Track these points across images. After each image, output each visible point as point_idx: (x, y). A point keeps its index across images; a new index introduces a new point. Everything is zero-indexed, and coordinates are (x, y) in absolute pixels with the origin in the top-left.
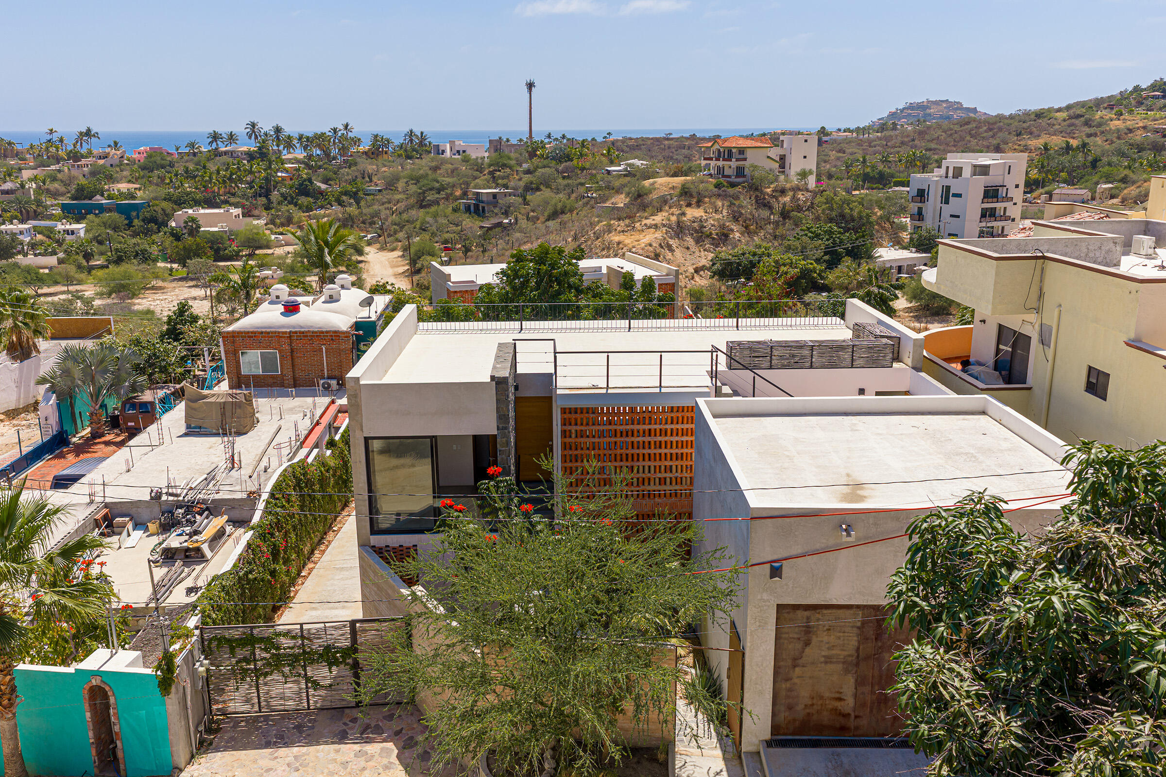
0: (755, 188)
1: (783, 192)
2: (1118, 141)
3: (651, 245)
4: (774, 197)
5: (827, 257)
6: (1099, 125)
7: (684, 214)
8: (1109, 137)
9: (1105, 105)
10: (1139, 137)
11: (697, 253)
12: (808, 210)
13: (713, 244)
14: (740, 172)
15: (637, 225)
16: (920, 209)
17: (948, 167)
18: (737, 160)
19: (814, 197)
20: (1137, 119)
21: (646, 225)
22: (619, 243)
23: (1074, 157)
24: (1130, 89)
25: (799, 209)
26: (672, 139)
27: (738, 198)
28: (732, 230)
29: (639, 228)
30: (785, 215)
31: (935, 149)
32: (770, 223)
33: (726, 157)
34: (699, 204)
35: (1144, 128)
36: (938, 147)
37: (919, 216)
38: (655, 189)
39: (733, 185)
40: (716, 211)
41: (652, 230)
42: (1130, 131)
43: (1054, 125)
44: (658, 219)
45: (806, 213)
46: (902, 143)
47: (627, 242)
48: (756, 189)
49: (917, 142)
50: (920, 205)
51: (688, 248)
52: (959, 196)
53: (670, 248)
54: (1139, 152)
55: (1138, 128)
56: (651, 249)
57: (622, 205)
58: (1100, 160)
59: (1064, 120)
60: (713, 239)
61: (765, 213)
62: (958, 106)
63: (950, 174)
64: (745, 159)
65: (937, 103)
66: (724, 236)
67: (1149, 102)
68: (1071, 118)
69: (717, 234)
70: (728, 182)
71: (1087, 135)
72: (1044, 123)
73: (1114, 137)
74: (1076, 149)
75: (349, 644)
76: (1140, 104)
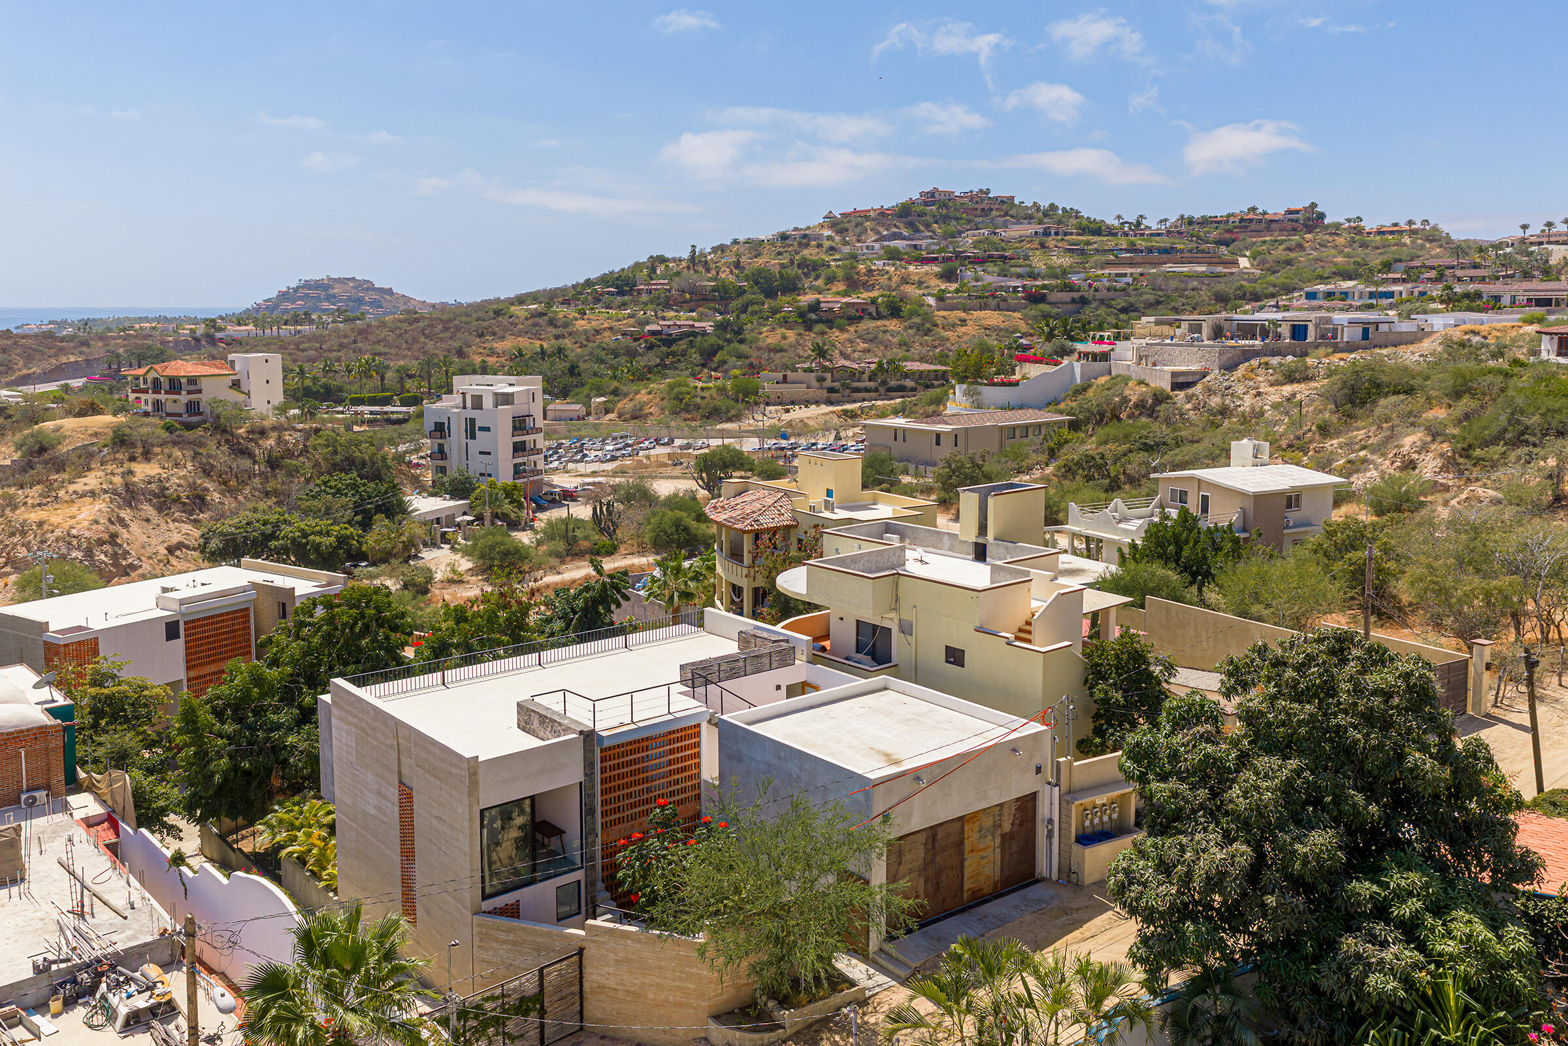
0: (221, 429)
1: (263, 433)
2: (589, 345)
3: (97, 522)
4: (251, 440)
5: (359, 518)
6: (565, 325)
7: (131, 472)
8: (578, 339)
10: (608, 339)
11: (164, 526)
12: (301, 454)
13: (184, 511)
14: (193, 408)
15: (62, 493)
16: (441, 446)
18: (189, 393)
19: (307, 439)
20: (598, 318)
21: (75, 492)
22: (40, 524)
23: (552, 364)
25: (289, 454)
27: (202, 445)
28: (207, 490)
29: (67, 498)
30: (273, 463)
31: (385, 354)
32: (255, 475)
33: (168, 388)
34: (147, 456)
35: (611, 329)
36: (386, 350)
37: (441, 454)
38: (65, 437)
39: (189, 427)
40: (177, 465)
41: (88, 500)
42: (598, 332)
44: (92, 480)
45: (301, 459)
46: (342, 345)
47: (54, 519)
48: (224, 431)
49: (359, 345)
50: (441, 441)
51: (148, 520)
52: (488, 429)
53: (122, 522)
54: (615, 358)
55: (605, 329)
56: (101, 528)
58: (578, 367)
60: (184, 504)
61: (246, 463)
63: (469, 404)
64: (200, 391)
65: (341, 281)
66: (199, 501)
67: (606, 298)
69: (188, 497)
70: (182, 423)
71: (557, 337)
72: (505, 323)
73: (582, 339)
74: (552, 355)
75: (537, 990)
76: (597, 300)
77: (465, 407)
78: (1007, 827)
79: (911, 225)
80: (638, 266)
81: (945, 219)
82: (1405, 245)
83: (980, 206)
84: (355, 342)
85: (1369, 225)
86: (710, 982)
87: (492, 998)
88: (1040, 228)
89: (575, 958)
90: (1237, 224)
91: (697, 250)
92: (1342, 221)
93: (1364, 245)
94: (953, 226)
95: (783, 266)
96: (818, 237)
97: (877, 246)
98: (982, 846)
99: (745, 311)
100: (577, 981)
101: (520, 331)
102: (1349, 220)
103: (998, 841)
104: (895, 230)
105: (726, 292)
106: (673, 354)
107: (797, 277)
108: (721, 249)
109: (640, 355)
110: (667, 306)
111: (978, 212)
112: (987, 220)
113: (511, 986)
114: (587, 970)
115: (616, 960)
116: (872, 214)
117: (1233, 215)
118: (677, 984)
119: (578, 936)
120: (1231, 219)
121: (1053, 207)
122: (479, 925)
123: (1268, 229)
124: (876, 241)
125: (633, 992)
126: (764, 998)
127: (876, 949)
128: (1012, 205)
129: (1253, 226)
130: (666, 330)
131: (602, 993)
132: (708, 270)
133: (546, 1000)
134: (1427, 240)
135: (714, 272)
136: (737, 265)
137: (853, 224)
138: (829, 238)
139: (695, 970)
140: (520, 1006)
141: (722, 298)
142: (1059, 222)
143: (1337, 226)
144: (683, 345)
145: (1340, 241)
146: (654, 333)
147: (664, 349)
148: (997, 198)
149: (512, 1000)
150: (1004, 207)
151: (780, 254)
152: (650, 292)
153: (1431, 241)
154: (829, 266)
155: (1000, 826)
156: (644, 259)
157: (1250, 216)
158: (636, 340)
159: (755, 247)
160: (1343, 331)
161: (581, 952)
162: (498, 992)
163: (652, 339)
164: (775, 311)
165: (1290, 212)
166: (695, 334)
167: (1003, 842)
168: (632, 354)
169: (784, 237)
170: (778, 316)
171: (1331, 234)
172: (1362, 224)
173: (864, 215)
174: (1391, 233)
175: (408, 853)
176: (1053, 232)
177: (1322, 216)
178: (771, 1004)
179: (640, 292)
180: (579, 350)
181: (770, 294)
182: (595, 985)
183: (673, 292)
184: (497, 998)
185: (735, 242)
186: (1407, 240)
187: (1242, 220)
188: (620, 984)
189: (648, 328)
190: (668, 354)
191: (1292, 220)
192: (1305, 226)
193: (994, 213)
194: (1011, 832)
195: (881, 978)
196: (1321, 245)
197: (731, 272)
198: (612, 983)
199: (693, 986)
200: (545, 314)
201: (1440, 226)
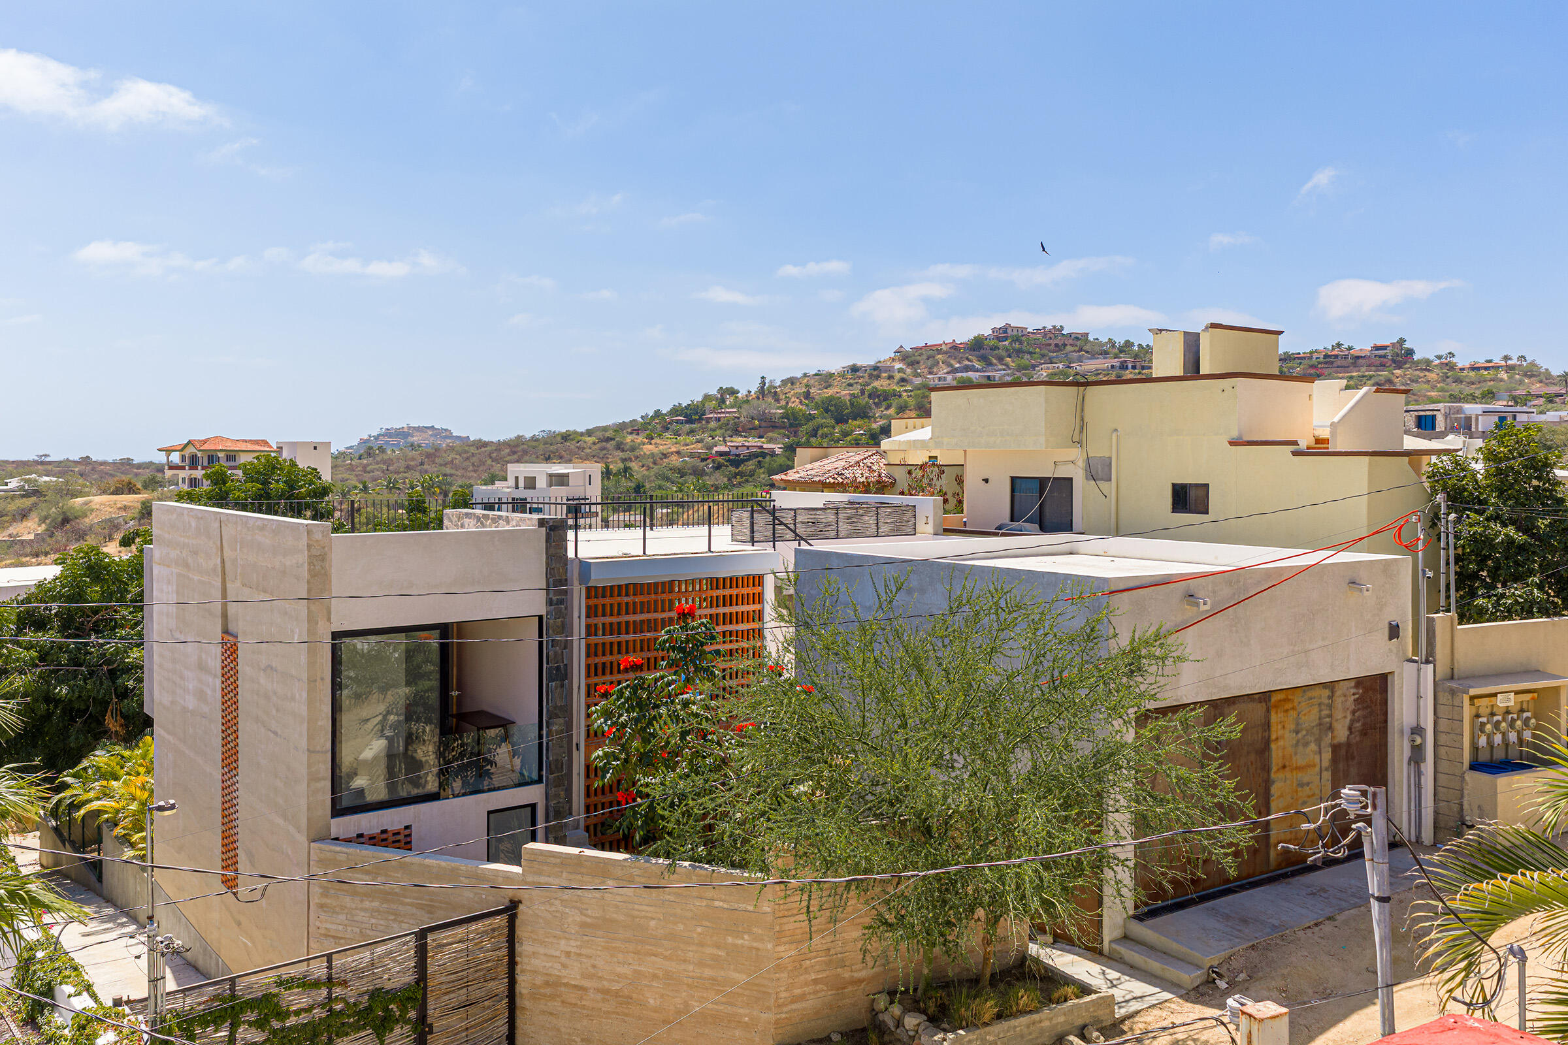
2: (656, 467)
6: (633, 449)
8: (645, 462)
9: (629, 430)
10: (675, 461)
17: (517, 478)
20: (666, 444)
23: (618, 481)
24: (651, 413)
26: (50, 463)
33: (205, 464)
35: (678, 453)
36: (453, 472)
38: (92, 512)
42: (665, 456)
43: (584, 448)
46: (408, 468)
49: (426, 467)
54: (681, 477)
55: (673, 453)
57: (32, 537)
58: (643, 486)
59: (594, 443)
62: (445, 434)
63: (521, 484)
65: (421, 429)
67: (675, 426)
68: (600, 441)
71: (624, 460)
72: (572, 447)
73: (649, 462)
74: (618, 473)
75: (409, 978)
76: (666, 429)
77: (517, 487)
78: (1341, 734)
79: (983, 358)
80: (707, 397)
81: (1019, 352)
82: (1502, 380)
83: (1053, 342)
84: (422, 464)
85: (1462, 361)
86: (779, 968)
87: (306, 984)
88: (1116, 362)
89: (500, 921)
90: (1321, 360)
91: (767, 381)
92: (1432, 358)
93: (1458, 380)
94: (1026, 360)
95: (854, 396)
96: (889, 369)
97: (949, 377)
98: (1299, 761)
99: (815, 435)
100: (503, 969)
101: (587, 455)
102: (1439, 357)
103: (1327, 756)
104: (967, 363)
105: (796, 419)
106: (741, 474)
107: (867, 406)
108: (792, 381)
109: (707, 474)
110: (736, 432)
111: (1052, 347)
112: (1061, 354)
113: (349, 960)
114: (524, 948)
115: (583, 925)
116: (943, 347)
117: (1316, 351)
118: (708, 972)
119: (508, 877)
120: (1315, 356)
121: (1128, 344)
122: (322, 862)
123: (1355, 365)
124: (948, 373)
125: (617, 994)
126: (896, 1010)
127: (1118, 933)
128: (1087, 341)
129: (1339, 362)
130: (734, 451)
131: (552, 997)
132: (778, 400)
133: (431, 1004)
134: (1526, 375)
135: (783, 403)
136: (807, 395)
137: (925, 357)
138: (900, 371)
139: (745, 941)
140: (369, 1009)
141: (791, 425)
142: (1136, 356)
143: (1428, 362)
144: (751, 465)
145: (1432, 376)
146: (721, 454)
147: (733, 469)
148: (1070, 335)
149: (355, 992)
150: (1078, 343)
151: (850, 385)
152: (719, 419)
153: (1530, 377)
154: (900, 396)
155: (1330, 728)
156: (713, 391)
157: (1335, 353)
158: (703, 460)
159: (826, 379)
160: (1477, 419)
161: (512, 909)
162: (319, 970)
163: (720, 459)
164: (845, 434)
165: (1377, 348)
166: (763, 455)
167: (1335, 760)
168: (698, 473)
169: (854, 369)
170: (849, 438)
171: (1421, 370)
172: (1454, 360)
173: (937, 349)
174: (1486, 368)
175: (230, 759)
176: (1130, 366)
177: (1410, 352)
178: (911, 1021)
179: (708, 420)
180: (645, 472)
181: (841, 420)
182: (539, 980)
183: (742, 419)
184: (316, 984)
185: (805, 375)
186: (1504, 375)
187: (1326, 356)
188: (591, 977)
189: (716, 449)
190: (736, 475)
191: (1380, 356)
192: (1394, 361)
193: (1069, 348)
194: (1348, 744)
195: (1138, 987)
196: (1412, 381)
197: (801, 403)
198: (573, 974)
199: (742, 978)
200: (612, 439)
201: (1537, 362)
